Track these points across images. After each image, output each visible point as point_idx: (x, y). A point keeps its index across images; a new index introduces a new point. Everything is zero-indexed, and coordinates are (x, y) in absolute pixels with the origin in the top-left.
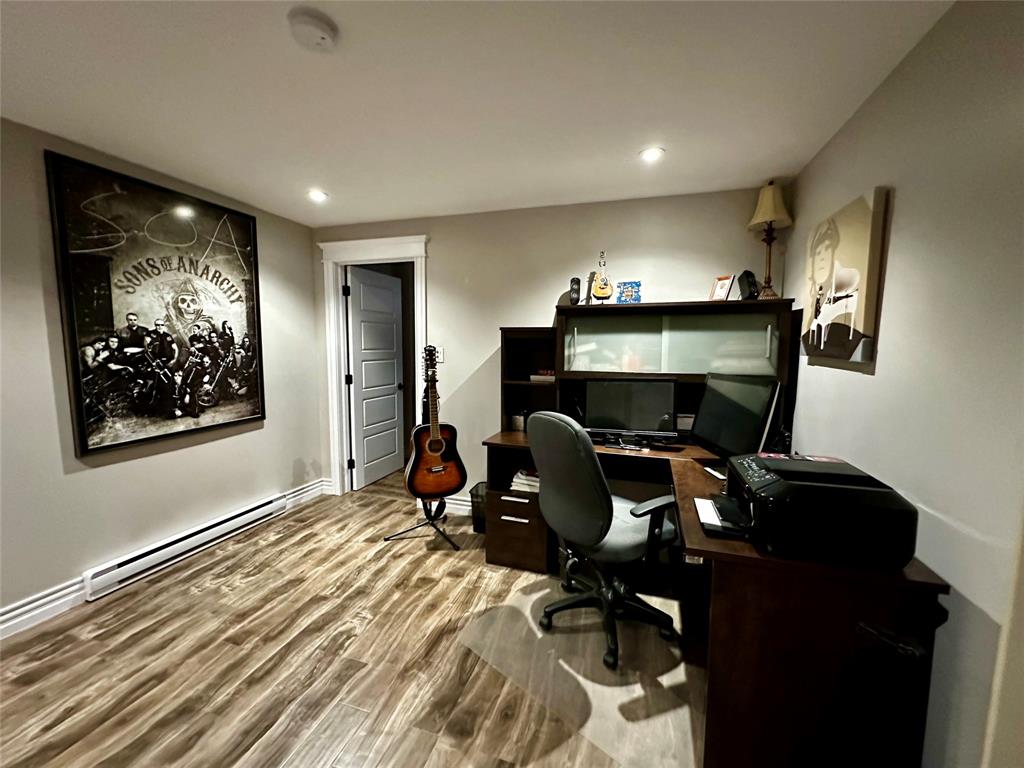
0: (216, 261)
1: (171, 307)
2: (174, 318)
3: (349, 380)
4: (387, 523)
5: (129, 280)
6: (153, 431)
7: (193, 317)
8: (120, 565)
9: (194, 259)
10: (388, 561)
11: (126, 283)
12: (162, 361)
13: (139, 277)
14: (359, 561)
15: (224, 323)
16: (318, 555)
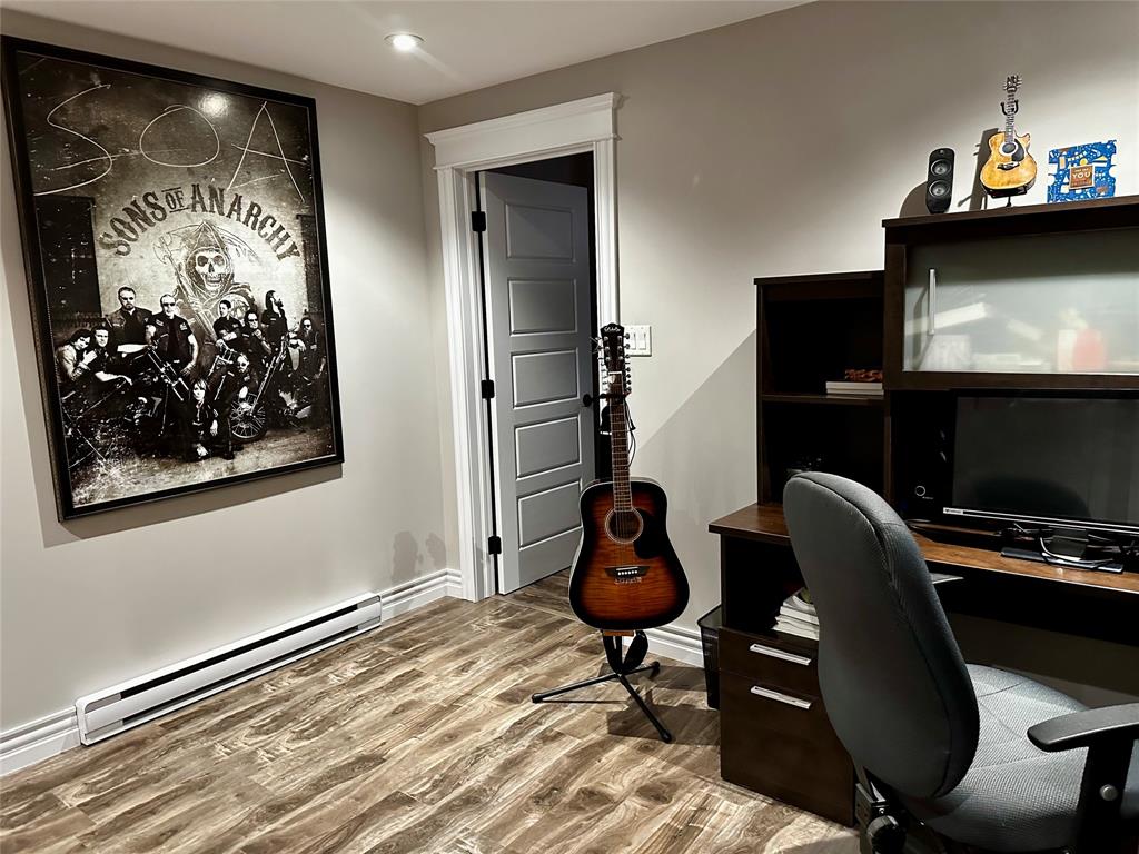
0: (252, 187)
1: (184, 273)
2: (190, 291)
3: (488, 389)
4: (544, 665)
5: (120, 233)
6: (166, 480)
7: (218, 287)
8: (125, 694)
9: (216, 187)
10: (533, 745)
11: (116, 238)
12: (174, 365)
13: (134, 225)
14: (480, 738)
15: (270, 294)
16: (414, 715)
